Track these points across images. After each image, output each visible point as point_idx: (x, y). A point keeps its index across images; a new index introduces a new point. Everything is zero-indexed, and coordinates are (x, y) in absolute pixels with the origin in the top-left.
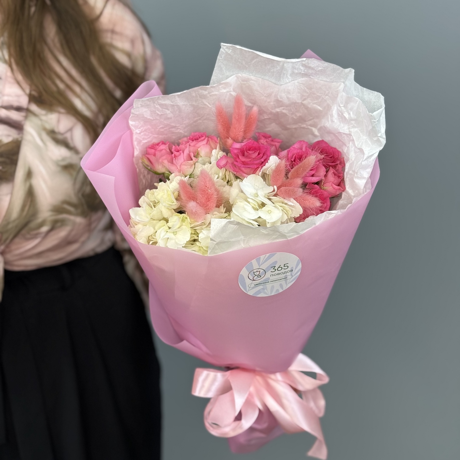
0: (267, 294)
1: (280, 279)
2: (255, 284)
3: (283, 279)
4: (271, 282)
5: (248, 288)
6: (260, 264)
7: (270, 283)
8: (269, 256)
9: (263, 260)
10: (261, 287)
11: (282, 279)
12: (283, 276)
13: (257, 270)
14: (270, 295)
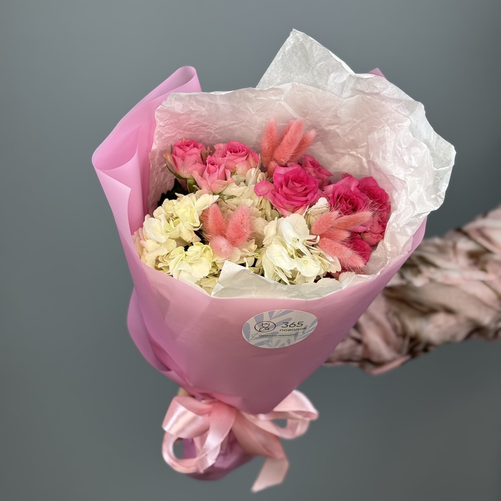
0: (271, 347)
1: (290, 335)
2: (260, 335)
3: (293, 335)
4: (279, 336)
5: (251, 337)
6: (272, 317)
7: (277, 336)
8: (284, 312)
9: (277, 314)
10: (266, 339)
11: (291, 335)
12: (294, 332)
13: (267, 322)
14: (273, 348)
